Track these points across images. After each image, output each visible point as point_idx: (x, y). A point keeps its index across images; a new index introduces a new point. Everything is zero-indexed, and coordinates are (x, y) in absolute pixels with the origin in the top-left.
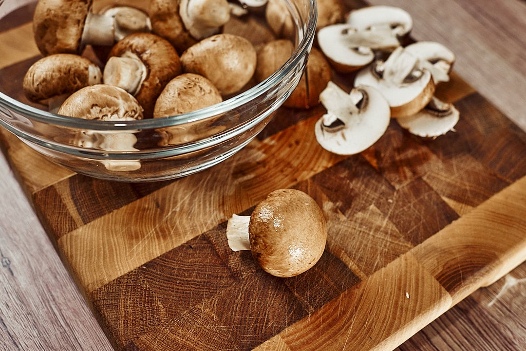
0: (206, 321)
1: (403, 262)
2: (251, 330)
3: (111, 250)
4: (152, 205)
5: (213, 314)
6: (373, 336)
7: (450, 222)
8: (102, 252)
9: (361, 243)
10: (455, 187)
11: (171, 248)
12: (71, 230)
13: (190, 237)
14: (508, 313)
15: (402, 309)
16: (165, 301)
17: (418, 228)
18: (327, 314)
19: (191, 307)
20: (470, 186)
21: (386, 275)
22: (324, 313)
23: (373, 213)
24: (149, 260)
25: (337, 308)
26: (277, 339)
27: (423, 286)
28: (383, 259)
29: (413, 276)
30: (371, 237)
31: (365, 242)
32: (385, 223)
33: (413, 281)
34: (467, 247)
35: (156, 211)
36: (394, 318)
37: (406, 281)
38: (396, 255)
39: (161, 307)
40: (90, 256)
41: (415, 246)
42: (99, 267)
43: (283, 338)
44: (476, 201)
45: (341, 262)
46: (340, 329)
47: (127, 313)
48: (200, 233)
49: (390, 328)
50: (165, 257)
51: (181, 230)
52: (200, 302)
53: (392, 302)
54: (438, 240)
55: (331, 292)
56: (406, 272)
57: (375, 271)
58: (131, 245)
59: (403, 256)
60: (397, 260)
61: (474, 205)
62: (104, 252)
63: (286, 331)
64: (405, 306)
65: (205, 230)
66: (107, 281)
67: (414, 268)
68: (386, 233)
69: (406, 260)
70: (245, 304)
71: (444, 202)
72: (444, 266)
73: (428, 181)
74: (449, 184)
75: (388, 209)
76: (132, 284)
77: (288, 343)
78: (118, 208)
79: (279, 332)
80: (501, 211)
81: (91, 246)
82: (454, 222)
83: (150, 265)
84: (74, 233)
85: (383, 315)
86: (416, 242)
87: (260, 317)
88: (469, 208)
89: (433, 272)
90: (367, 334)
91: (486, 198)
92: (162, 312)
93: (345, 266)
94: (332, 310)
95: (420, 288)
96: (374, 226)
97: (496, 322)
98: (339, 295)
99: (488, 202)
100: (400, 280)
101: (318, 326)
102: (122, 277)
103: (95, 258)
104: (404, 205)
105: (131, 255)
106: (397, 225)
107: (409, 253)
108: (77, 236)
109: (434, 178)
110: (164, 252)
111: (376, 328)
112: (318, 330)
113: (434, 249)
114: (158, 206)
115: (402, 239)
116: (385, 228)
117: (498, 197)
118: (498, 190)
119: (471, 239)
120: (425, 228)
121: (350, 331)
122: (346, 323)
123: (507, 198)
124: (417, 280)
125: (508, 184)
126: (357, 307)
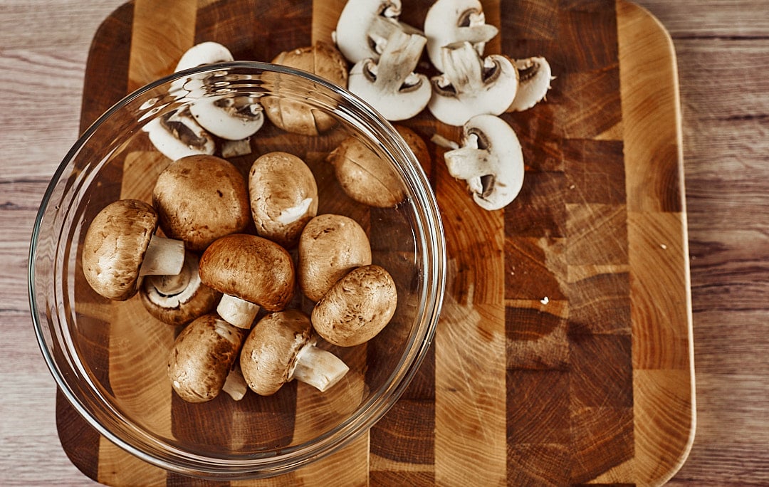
0: (589, 418)
1: (633, 224)
2: (617, 389)
3: (476, 457)
4: (450, 395)
5: (587, 409)
6: (678, 300)
7: (622, 155)
8: (473, 465)
9: (596, 245)
10: (591, 117)
11: (504, 406)
12: (433, 480)
13: (503, 382)
14: (695, 160)
15: (671, 260)
16: (551, 439)
17: (611, 186)
18: (639, 321)
19: (570, 422)
20: (600, 104)
21: (636, 248)
22: (637, 322)
23: (574, 211)
24: (505, 430)
25: (639, 309)
26: (637, 374)
27: (662, 227)
28: (621, 239)
29: (651, 228)
30: (596, 232)
31: (597, 241)
32: (589, 209)
33: (655, 232)
34: (653, 161)
35: (458, 395)
36: (674, 272)
37: (650, 237)
38: (625, 225)
39: (555, 445)
40: (472, 477)
41: (625, 203)
42: (486, 475)
43: (638, 368)
44: (617, 114)
45: (603, 275)
46: (657, 320)
47: (543, 475)
48: (504, 372)
49: (680, 282)
50: (510, 415)
51: (492, 386)
52: (569, 412)
53: (661, 262)
54: (633, 179)
55: (624, 304)
56: (643, 230)
57: (627, 254)
58: (481, 437)
59: (628, 221)
60: (629, 228)
61: (618, 119)
62: (473, 463)
63: (635, 363)
64: (670, 255)
65: (504, 365)
66: (504, 476)
67: (644, 221)
68: (600, 216)
69: (633, 221)
70: (593, 378)
71: (601, 142)
72: (657, 196)
73: (572, 136)
74: (587, 121)
75: (578, 195)
76: (519, 457)
77: (644, 368)
78: (434, 427)
79: (631, 368)
80: (640, 101)
81: (461, 471)
82: (625, 151)
83: (510, 431)
84: (437, 478)
85: (666, 279)
86: (621, 198)
87: (611, 374)
88: (619, 124)
89: (656, 208)
90: (673, 303)
91: (619, 101)
92: (560, 447)
93: (609, 274)
94: (639, 315)
95: (663, 230)
96: (587, 221)
97: (696, 177)
98: (629, 299)
99: (623, 103)
100: (647, 241)
101: (645, 335)
102: (508, 462)
103: (475, 474)
104: (583, 179)
105: (491, 443)
106: (597, 201)
107: (629, 214)
108: (443, 478)
109: (571, 128)
110: (505, 413)
111: (673, 292)
112: (648, 338)
113: (638, 190)
114: (453, 391)
115: (613, 208)
116: (595, 212)
117: (624, 90)
118: (618, 83)
119: (648, 152)
120: (615, 180)
121: (664, 314)
122: (655, 311)
123: (630, 84)
124: (655, 227)
125: (617, 69)
126: (648, 294)
